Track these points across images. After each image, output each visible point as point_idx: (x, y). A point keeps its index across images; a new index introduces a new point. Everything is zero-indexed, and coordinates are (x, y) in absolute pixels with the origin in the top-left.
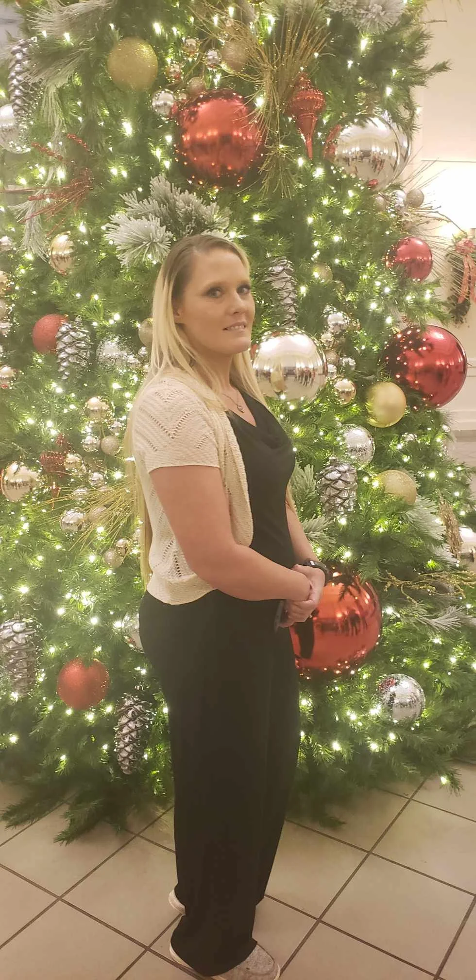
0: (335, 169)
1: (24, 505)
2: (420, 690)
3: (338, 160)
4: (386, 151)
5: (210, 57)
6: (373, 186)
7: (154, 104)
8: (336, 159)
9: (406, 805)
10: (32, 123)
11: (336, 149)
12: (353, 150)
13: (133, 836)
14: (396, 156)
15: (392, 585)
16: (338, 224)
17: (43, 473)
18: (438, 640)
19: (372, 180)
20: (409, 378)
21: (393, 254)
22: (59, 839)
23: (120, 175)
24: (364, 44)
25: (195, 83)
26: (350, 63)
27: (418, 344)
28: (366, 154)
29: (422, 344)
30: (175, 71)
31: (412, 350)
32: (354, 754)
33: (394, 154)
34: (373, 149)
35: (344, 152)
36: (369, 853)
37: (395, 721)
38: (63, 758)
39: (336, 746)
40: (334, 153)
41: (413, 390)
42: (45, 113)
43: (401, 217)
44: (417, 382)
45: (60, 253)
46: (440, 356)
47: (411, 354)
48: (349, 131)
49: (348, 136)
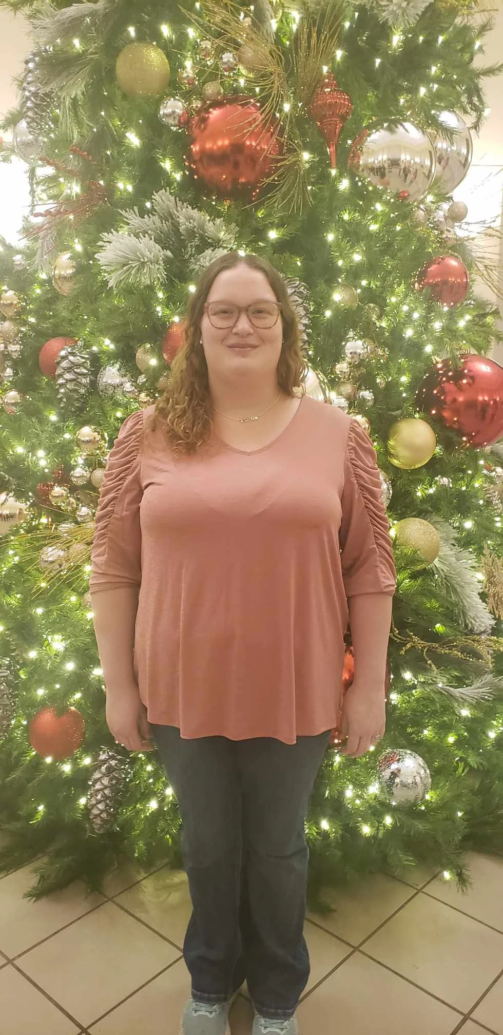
0: (360, 180)
1: (12, 538)
2: (425, 770)
3: (363, 171)
4: (418, 160)
5: (225, 60)
6: (405, 198)
7: (161, 113)
8: (361, 169)
9: (413, 897)
10: (52, 135)
11: (361, 158)
12: (380, 158)
13: (106, 899)
14: (429, 164)
15: (413, 647)
16: (358, 241)
17: (32, 505)
18: (465, 712)
19: (403, 192)
20: (446, 414)
21: (423, 275)
22: (29, 895)
23: (126, 190)
24: (397, 39)
25: (211, 89)
26: (378, 61)
27: (459, 375)
28: (395, 163)
29: (463, 376)
30: (188, 76)
31: (451, 382)
32: (342, 836)
33: (428, 162)
34: (403, 157)
35: (370, 161)
36: (356, 949)
37: (394, 804)
38: (41, 808)
39: (325, 825)
40: (359, 162)
41: (451, 428)
42: (64, 125)
43: (442, 233)
44: (455, 419)
45: (62, 273)
46: (483, 391)
47: (450, 387)
48: (377, 137)
49: (375, 143)
